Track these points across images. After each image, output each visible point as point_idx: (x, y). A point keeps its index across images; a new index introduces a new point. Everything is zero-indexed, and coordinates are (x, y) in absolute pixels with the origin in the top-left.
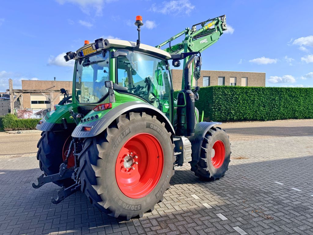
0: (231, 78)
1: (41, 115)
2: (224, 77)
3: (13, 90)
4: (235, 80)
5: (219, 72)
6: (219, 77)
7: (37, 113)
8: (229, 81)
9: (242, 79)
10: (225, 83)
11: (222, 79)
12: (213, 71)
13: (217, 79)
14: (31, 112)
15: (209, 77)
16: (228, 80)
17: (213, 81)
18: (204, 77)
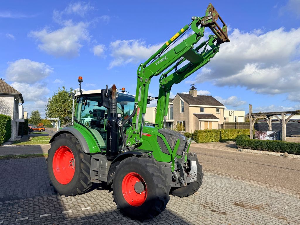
1: (273, 137)
3: (251, 114)
7: (270, 135)
14: (265, 134)
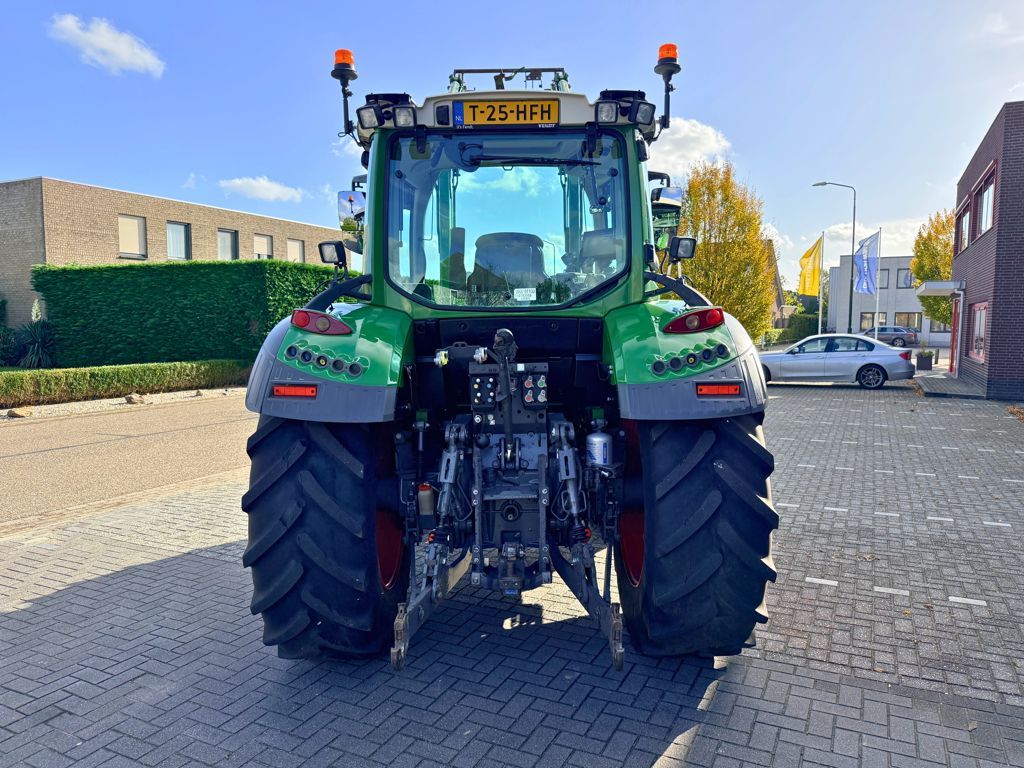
0: (256, 238)
2: (236, 232)
4: (270, 245)
5: (220, 213)
6: (221, 230)
8: (252, 246)
9: (290, 244)
10: (241, 252)
11: (228, 237)
12: (200, 208)
13: (214, 234)
15: (188, 227)
16: (248, 244)
17: (201, 242)
18: (169, 222)
